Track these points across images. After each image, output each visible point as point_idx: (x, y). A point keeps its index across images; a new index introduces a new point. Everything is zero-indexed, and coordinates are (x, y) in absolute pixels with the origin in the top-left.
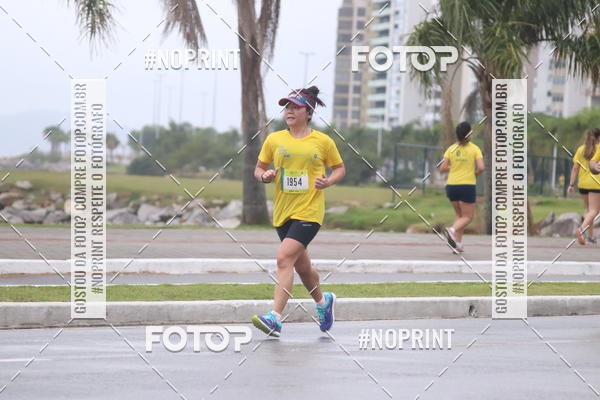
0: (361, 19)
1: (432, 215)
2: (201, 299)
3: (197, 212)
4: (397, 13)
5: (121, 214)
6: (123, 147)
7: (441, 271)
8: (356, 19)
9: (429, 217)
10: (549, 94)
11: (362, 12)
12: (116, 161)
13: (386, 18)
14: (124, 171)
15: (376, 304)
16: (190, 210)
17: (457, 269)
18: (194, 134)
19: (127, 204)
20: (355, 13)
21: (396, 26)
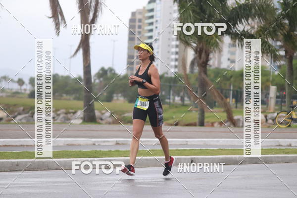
0: (140, 24)
1: (174, 117)
2: (63, 158)
3: (62, 116)
4: (157, 21)
5: (25, 117)
6: (26, 85)
7: (178, 143)
8: (137, 24)
9: (173, 118)
10: (229, 59)
11: (140, 21)
12: (23, 91)
13: (152, 24)
14: (27, 96)
15: (147, 160)
16: (59, 115)
17: (185, 143)
18: (60, 78)
19: (28, 113)
20: (137, 21)
21: (156, 27)
